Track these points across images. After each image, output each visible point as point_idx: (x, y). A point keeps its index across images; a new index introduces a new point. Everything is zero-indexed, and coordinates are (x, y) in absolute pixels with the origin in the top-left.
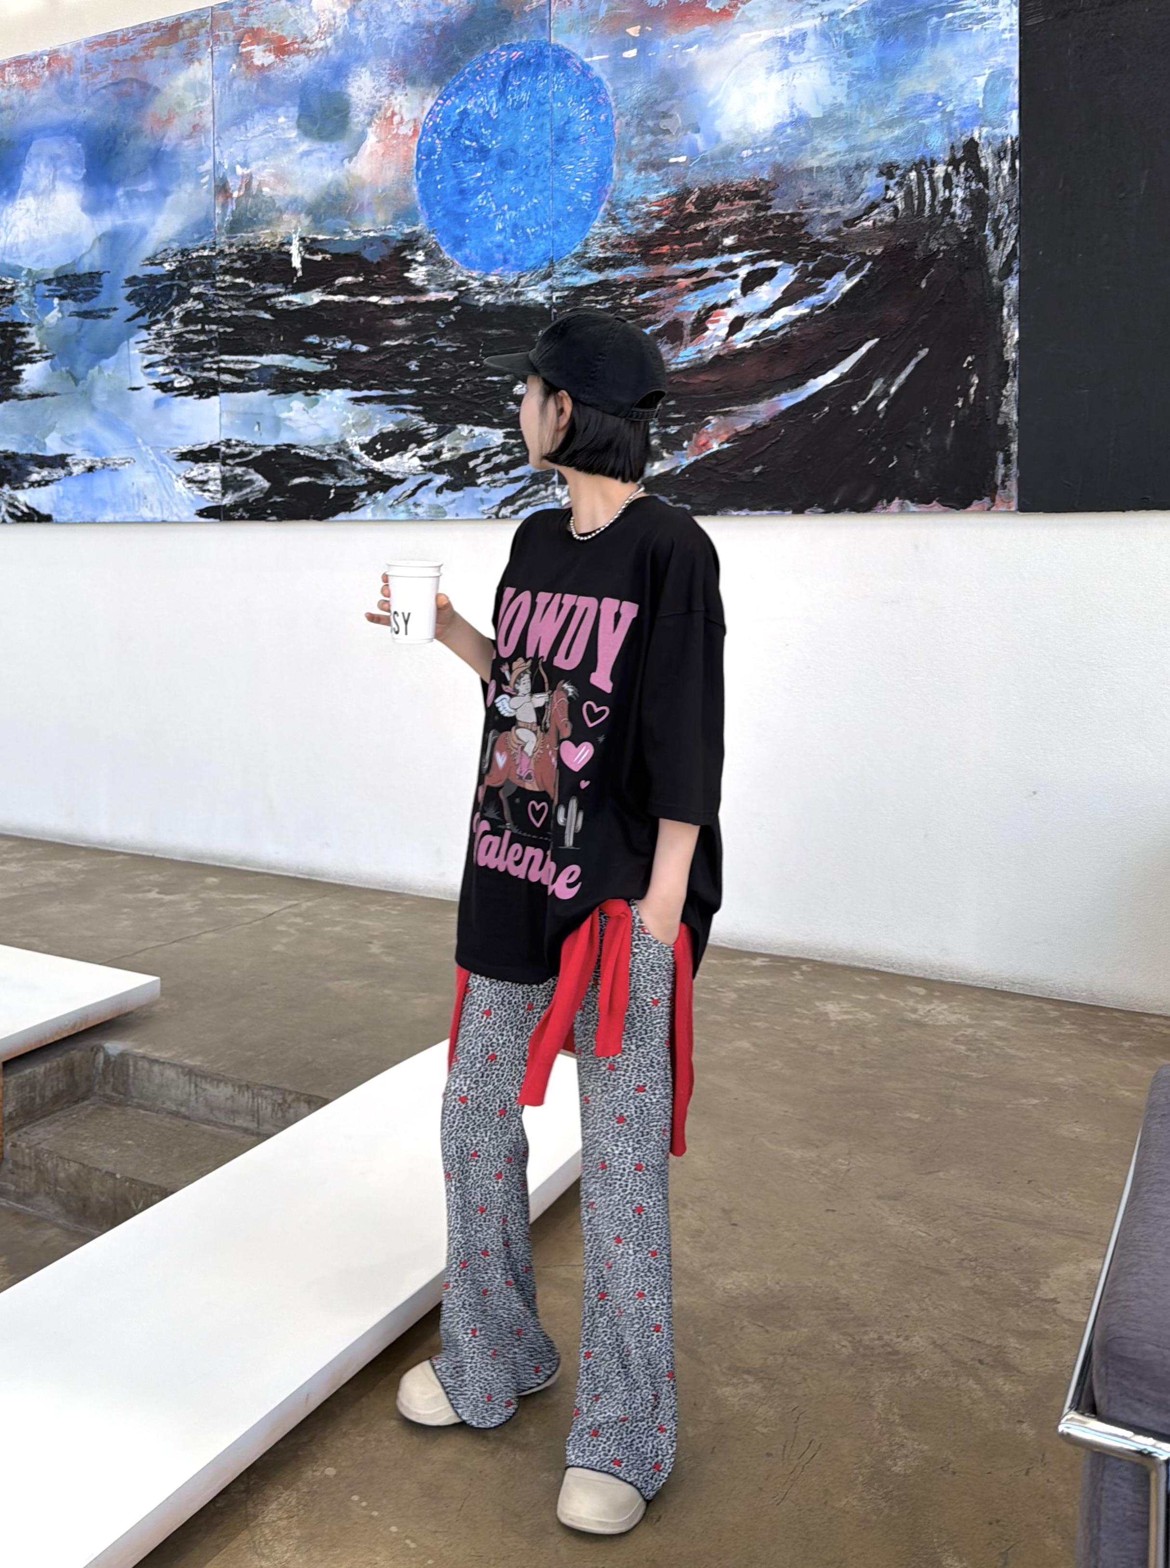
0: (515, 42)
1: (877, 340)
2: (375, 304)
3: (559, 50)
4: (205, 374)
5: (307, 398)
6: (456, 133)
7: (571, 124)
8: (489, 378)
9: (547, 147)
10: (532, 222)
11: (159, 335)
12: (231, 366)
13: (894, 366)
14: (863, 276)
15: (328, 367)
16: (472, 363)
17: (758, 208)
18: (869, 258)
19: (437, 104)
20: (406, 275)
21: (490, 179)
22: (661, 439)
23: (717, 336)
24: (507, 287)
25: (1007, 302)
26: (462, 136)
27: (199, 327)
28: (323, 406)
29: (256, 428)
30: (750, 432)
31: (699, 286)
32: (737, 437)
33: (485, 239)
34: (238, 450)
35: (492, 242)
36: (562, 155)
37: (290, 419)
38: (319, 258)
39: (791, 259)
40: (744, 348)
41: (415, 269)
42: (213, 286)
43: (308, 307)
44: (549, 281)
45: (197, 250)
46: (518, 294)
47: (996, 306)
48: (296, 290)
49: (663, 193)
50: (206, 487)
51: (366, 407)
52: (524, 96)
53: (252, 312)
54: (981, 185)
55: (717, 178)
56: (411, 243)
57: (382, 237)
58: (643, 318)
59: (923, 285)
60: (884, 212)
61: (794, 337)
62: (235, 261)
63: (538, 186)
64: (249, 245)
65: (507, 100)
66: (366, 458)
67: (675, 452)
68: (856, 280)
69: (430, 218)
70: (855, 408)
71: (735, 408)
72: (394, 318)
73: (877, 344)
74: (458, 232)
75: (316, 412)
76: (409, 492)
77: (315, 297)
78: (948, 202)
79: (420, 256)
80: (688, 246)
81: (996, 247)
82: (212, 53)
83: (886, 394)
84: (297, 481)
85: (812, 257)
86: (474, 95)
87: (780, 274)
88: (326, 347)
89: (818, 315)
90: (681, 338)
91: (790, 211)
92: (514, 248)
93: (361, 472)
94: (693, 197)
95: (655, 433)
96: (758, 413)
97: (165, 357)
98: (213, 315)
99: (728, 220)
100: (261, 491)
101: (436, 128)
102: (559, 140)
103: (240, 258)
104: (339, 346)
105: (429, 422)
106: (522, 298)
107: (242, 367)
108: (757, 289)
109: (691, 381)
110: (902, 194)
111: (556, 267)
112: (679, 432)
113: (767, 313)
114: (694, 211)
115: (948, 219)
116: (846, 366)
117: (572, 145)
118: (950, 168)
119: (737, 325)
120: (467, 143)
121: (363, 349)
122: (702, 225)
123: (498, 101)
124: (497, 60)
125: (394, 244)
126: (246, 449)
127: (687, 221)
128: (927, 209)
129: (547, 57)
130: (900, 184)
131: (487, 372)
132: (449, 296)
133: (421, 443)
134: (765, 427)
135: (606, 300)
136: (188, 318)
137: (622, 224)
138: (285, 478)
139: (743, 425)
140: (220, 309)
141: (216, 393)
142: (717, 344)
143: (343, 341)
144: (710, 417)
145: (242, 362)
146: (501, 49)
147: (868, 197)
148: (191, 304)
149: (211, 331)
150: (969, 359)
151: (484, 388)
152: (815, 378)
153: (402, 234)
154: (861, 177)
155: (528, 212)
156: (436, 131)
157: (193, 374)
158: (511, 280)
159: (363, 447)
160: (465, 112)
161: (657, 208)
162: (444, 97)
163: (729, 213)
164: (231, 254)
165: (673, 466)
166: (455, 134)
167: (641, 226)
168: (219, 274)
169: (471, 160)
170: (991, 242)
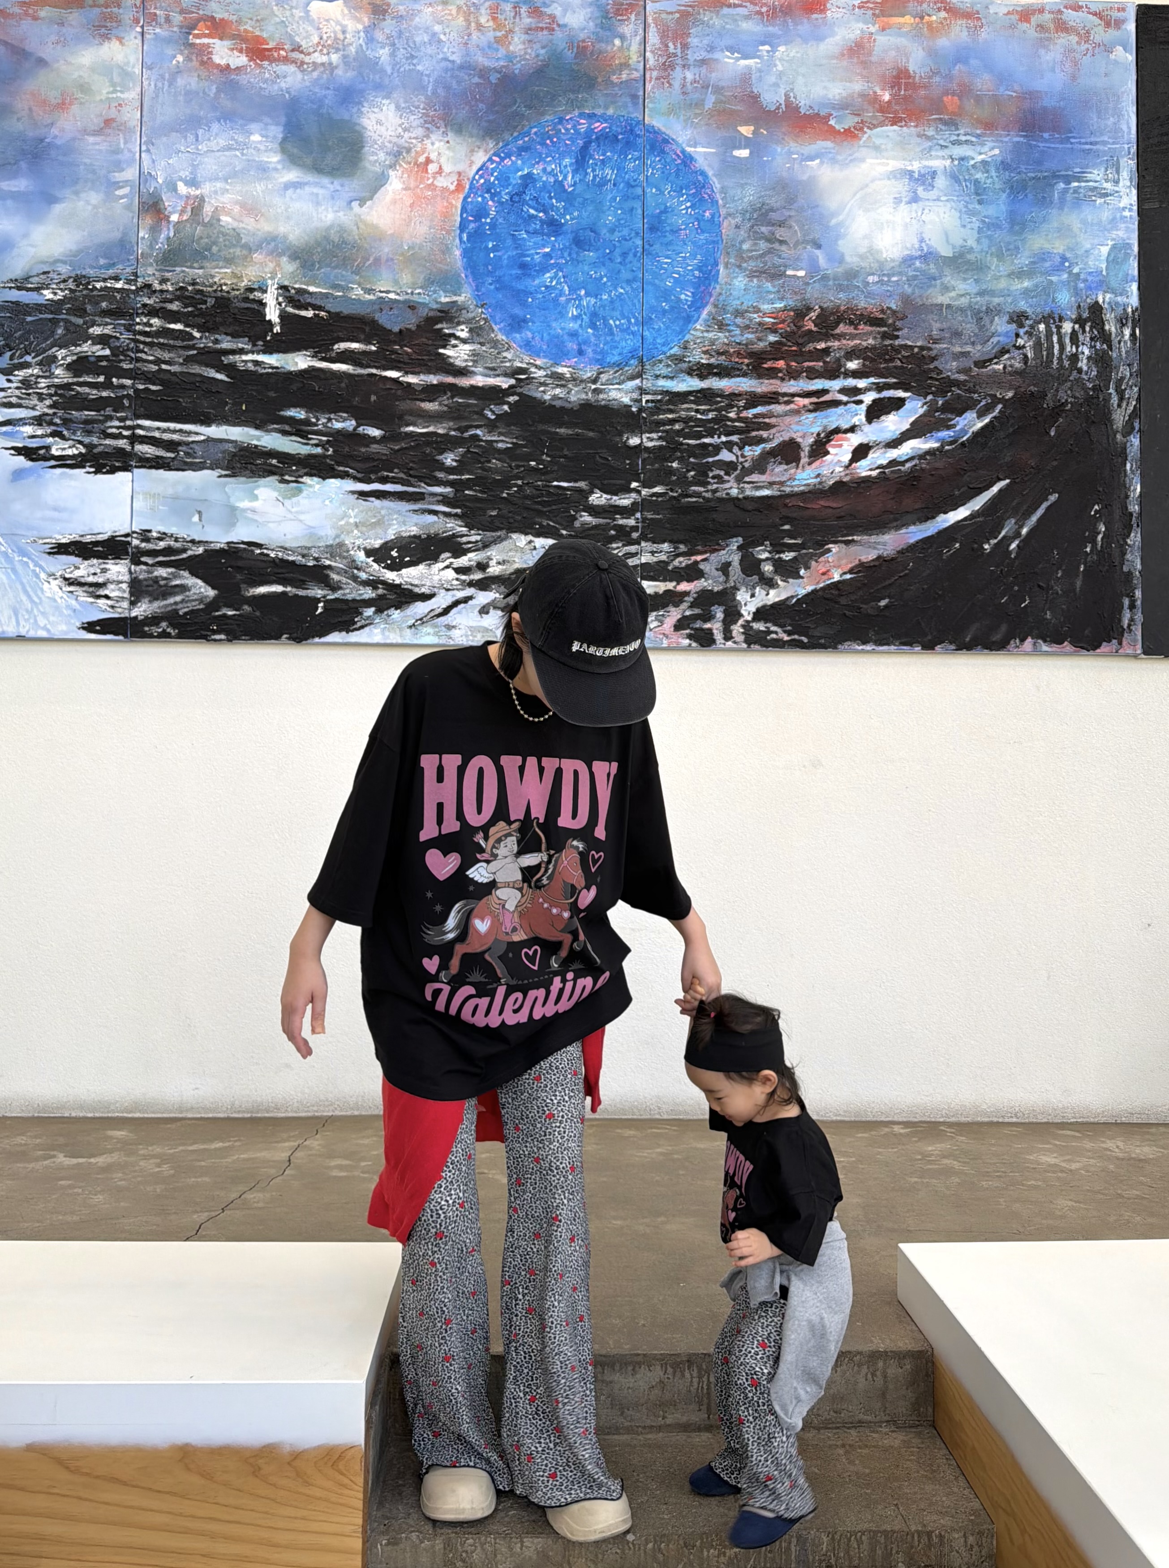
0: (599, 112)
1: (1008, 481)
2: (395, 381)
3: (656, 132)
4: (108, 442)
5: (282, 485)
6: (517, 197)
7: (669, 215)
8: (555, 483)
9: (637, 234)
10: (617, 314)
11: (26, 383)
12: (157, 434)
13: (1025, 507)
14: (995, 417)
15: (319, 450)
16: (533, 463)
17: (885, 336)
18: (1002, 400)
19: (490, 160)
20: (441, 351)
21: (563, 257)
22: (774, 565)
23: (839, 461)
24: (582, 381)
25: (1129, 458)
26: (525, 203)
27: (101, 379)
28: (308, 497)
29: (196, 518)
30: (877, 563)
31: (818, 407)
32: (862, 568)
33: (554, 324)
34: (162, 544)
35: (563, 329)
36: (657, 246)
37: (254, 511)
38: (309, 314)
39: (921, 391)
40: (870, 476)
41: (455, 346)
42: (129, 328)
43: (291, 373)
44: (637, 382)
45: (105, 280)
46: (596, 391)
47: (1120, 460)
48: (269, 349)
49: (780, 305)
50: (102, 592)
51: (376, 503)
52: (609, 173)
53: (196, 369)
54: (1105, 346)
55: (838, 299)
56: (448, 314)
57: (405, 302)
58: (754, 434)
59: (1052, 434)
60: (1013, 358)
61: (922, 469)
62: (171, 301)
63: (625, 275)
64: (194, 284)
65: (587, 174)
66: (375, 566)
67: (791, 580)
68: (987, 420)
69: (477, 290)
70: (986, 546)
71: (855, 538)
72: (423, 400)
73: (1007, 485)
74: (518, 311)
75: (298, 504)
76: (440, 610)
77: (301, 361)
78: (1074, 358)
79: (463, 332)
80: (806, 364)
81: (1119, 406)
82: (143, 34)
83: (1018, 534)
84: (263, 590)
85: (941, 392)
86: (541, 160)
87: (908, 405)
88: (316, 425)
89: (948, 451)
90: (797, 460)
91: (919, 344)
92: (593, 339)
93: (366, 583)
94: (813, 315)
95: (767, 559)
96: (884, 544)
97: (37, 413)
98: (125, 366)
99: (852, 343)
100: (201, 601)
101: (488, 188)
102: (653, 229)
103: (178, 298)
104: (338, 425)
105: (471, 529)
106: (601, 396)
107: (176, 437)
108: (883, 418)
109: (809, 506)
110: (1031, 343)
111: (648, 367)
112: (795, 558)
113: (894, 443)
114: (814, 329)
115: (1075, 373)
116: (978, 503)
117: (670, 237)
118: (1077, 326)
119: (861, 452)
120: (532, 211)
121: (375, 432)
122: (822, 345)
123: (575, 172)
124: (574, 127)
125: (424, 312)
126: (178, 545)
127: (806, 338)
128: (1055, 362)
129: (638, 136)
130: (1029, 334)
131: (552, 475)
132: (504, 383)
133: (459, 551)
134: (893, 559)
135: (709, 411)
136: (80, 366)
137: (730, 331)
138: (243, 586)
139: (869, 556)
140: (138, 360)
141: (126, 468)
142: (838, 469)
143: (344, 420)
144: (830, 546)
145: (175, 431)
146: (581, 115)
147: (999, 342)
148: (87, 348)
149: (123, 387)
150: (1096, 507)
151: (549, 494)
152: (946, 513)
153: (437, 303)
154: (992, 322)
155: (612, 302)
156: (488, 191)
157: (87, 440)
158: (589, 375)
159: (369, 553)
160: (529, 179)
161: (772, 320)
162: (502, 154)
163: (853, 337)
164: (162, 291)
165: (789, 595)
166: (516, 199)
167: (750, 336)
168: (138, 315)
169: (535, 232)
170: (1115, 400)
